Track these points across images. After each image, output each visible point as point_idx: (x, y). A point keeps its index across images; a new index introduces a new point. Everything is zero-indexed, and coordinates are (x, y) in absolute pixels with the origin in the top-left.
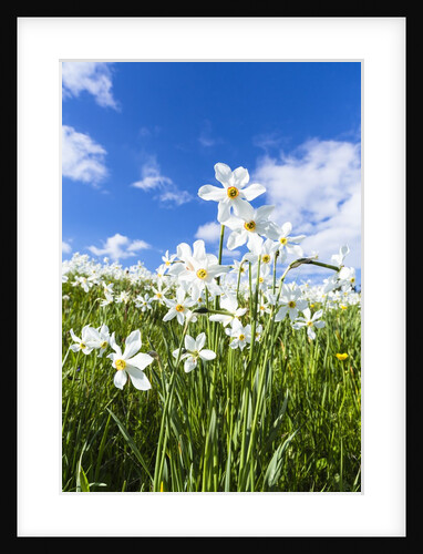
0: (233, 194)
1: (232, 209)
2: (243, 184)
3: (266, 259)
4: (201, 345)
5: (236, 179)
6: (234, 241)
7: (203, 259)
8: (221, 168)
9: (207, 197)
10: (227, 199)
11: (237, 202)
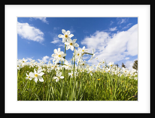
0: (66, 36)
1: (66, 40)
2: (69, 34)
3: (78, 55)
4: (61, 75)
5: (67, 33)
6: (68, 48)
7: (60, 52)
8: (63, 31)
9: (60, 37)
10: (65, 37)
11: (67, 38)
